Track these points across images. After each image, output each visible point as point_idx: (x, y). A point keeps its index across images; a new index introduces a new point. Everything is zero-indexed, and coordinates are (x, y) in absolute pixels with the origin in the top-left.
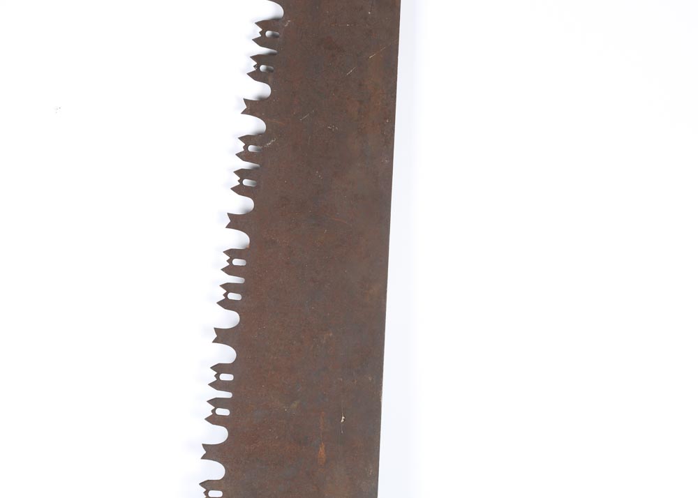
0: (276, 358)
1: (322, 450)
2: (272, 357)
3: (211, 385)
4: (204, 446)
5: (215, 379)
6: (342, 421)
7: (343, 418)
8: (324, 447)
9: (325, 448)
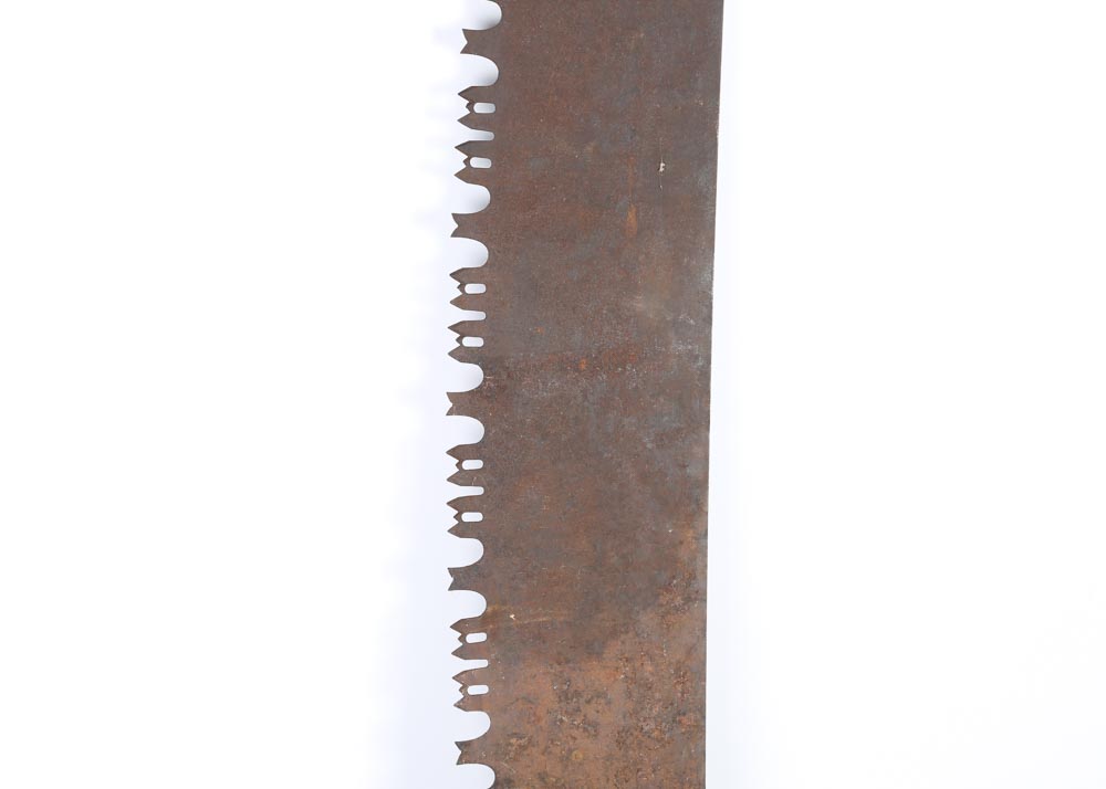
0: (559, 75)
1: (631, 215)
2: (553, 74)
3: (461, 121)
4: (455, 216)
5: (467, 112)
6: (662, 169)
7: (662, 165)
8: (634, 210)
9: (637, 212)
